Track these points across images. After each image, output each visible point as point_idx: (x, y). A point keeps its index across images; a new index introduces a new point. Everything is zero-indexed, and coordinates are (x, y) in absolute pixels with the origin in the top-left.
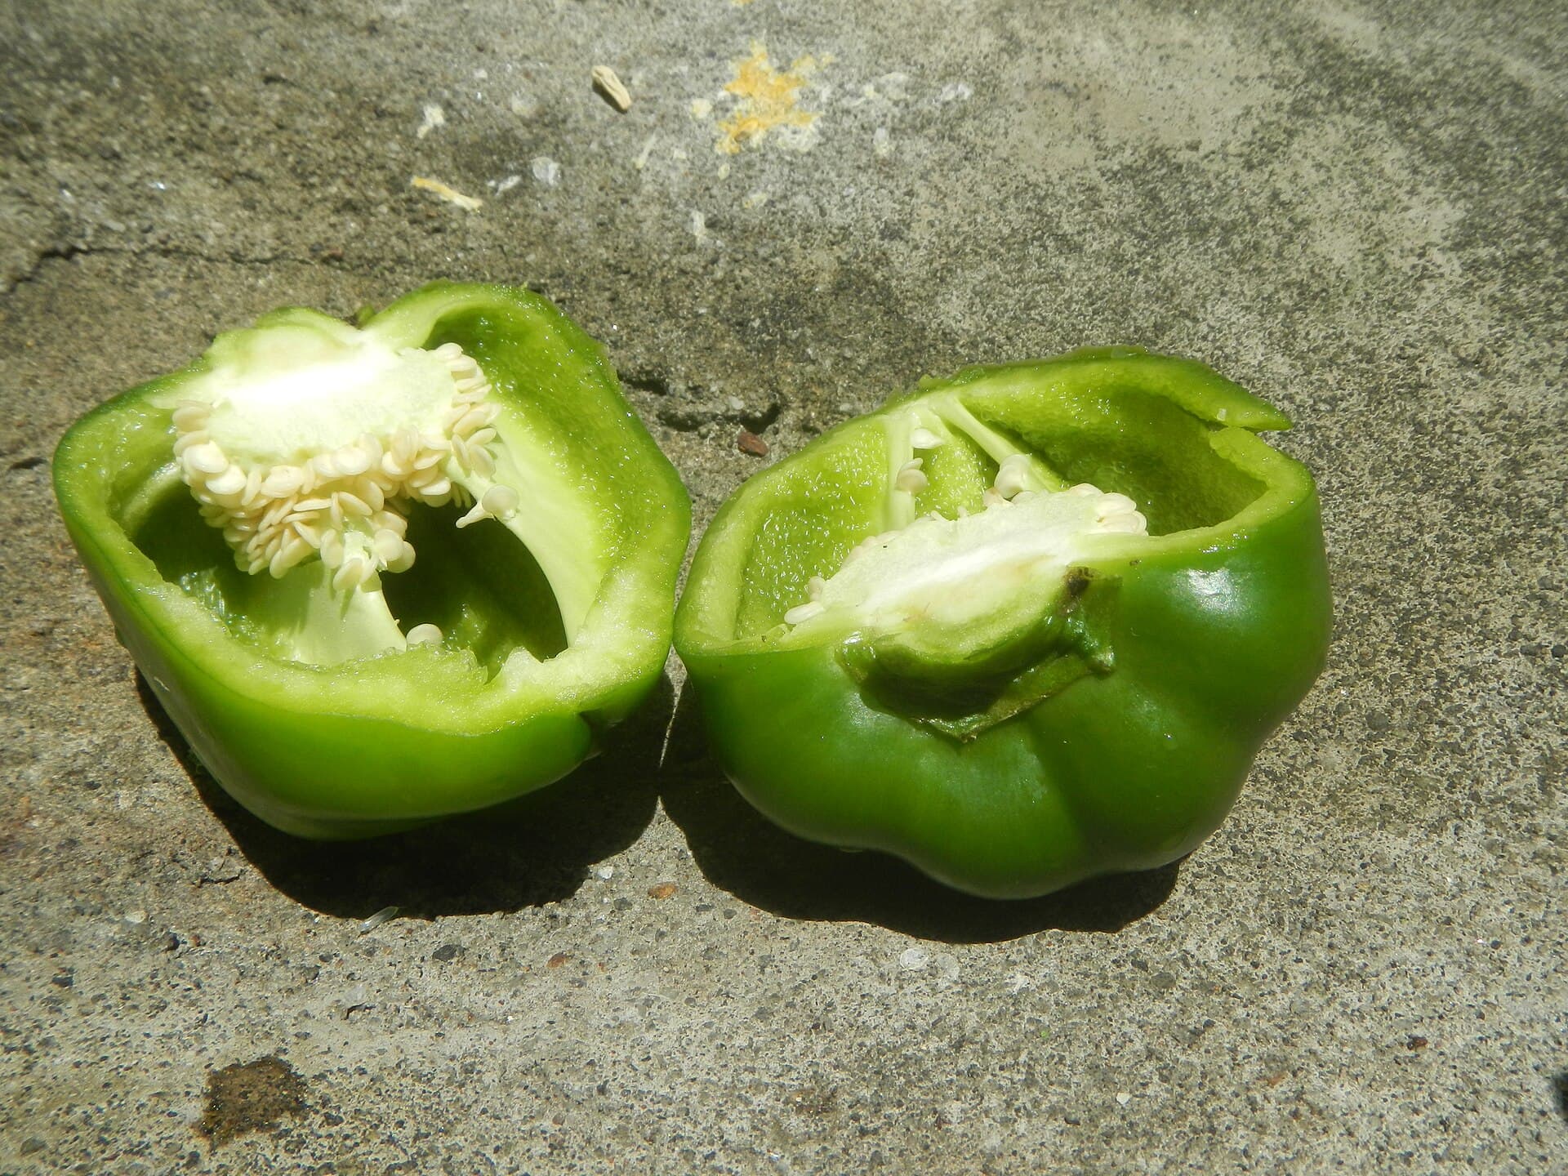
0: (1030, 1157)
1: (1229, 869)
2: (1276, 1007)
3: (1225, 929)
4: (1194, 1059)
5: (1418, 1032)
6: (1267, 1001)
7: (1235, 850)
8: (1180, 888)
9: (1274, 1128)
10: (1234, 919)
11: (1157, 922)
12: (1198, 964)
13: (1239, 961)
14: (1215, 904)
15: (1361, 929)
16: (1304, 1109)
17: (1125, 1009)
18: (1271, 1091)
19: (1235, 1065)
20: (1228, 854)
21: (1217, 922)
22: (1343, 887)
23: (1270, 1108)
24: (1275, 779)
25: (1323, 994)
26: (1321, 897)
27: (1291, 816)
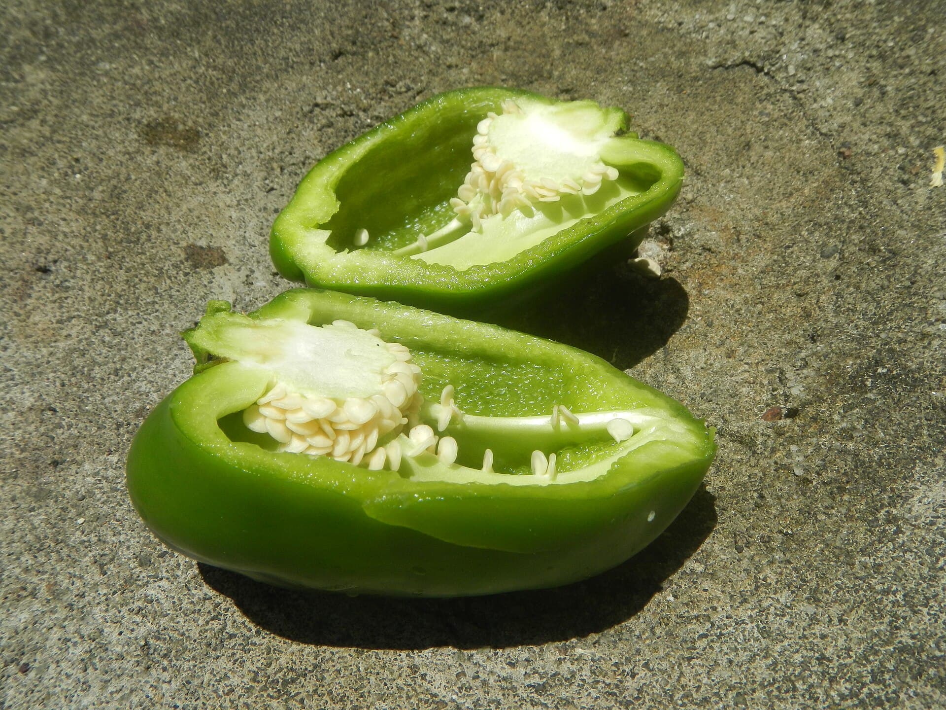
0: (71, 478)
1: (216, 625)
2: (96, 610)
3: (167, 605)
4: (87, 559)
5: (32, 674)
6: (103, 607)
7: (231, 636)
8: (211, 593)
9: (23, 576)
10: (171, 612)
11: (190, 573)
12: (148, 582)
13: (140, 604)
14: (189, 606)
15: (125, 681)
16: (25, 594)
17: (137, 540)
18: (44, 584)
19: (72, 576)
20: (230, 629)
21: (174, 603)
22: (165, 686)
23: (35, 580)
24: (285, 683)
25: (89, 636)
26: (165, 669)
27: (245, 680)
